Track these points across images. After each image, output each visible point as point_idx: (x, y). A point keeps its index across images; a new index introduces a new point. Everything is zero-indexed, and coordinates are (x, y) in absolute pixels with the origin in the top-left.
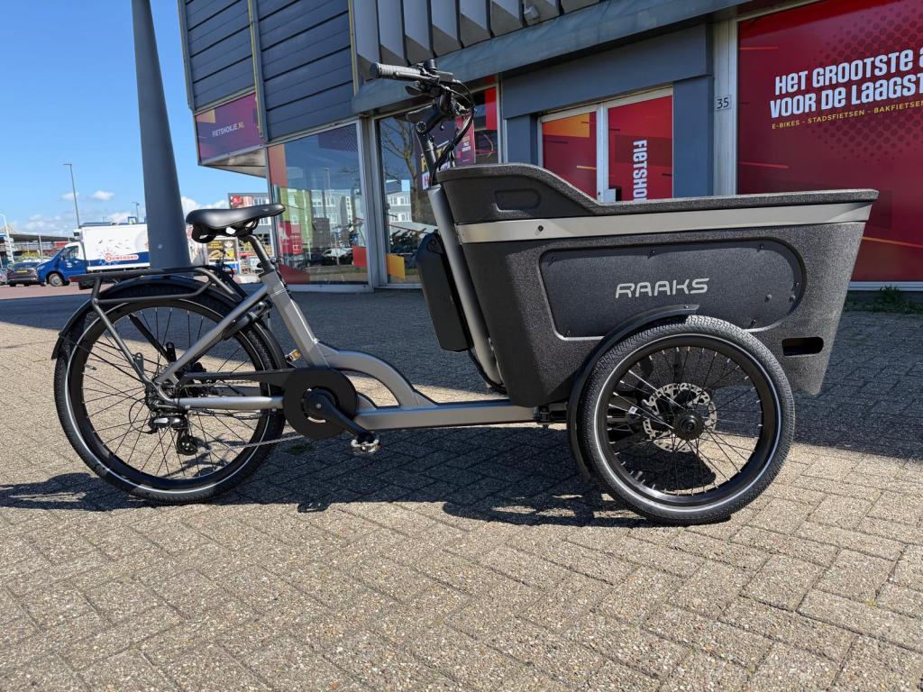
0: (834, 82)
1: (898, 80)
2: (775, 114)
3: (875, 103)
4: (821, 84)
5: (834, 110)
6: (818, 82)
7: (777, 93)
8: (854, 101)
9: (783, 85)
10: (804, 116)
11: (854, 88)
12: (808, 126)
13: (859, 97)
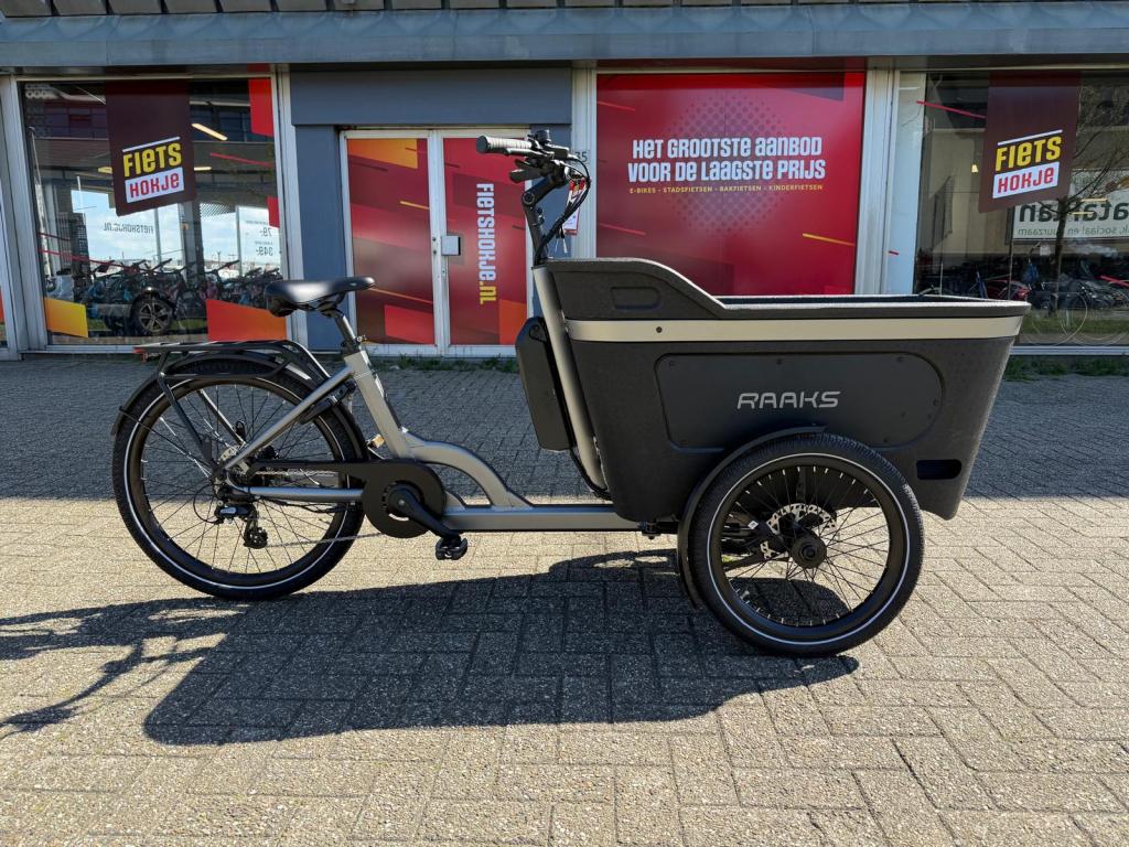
0: (687, 155)
1: (739, 163)
2: (633, 179)
3: (721, 183)
4: (675, 155)
5: (686, 183)
6: (673, 152)
7: (635, 156)
8: (704, 178)
9: (641, 149)
10: (660, 185)
11: (704, 164)
12: (663, 194)
13: (708, 174)
